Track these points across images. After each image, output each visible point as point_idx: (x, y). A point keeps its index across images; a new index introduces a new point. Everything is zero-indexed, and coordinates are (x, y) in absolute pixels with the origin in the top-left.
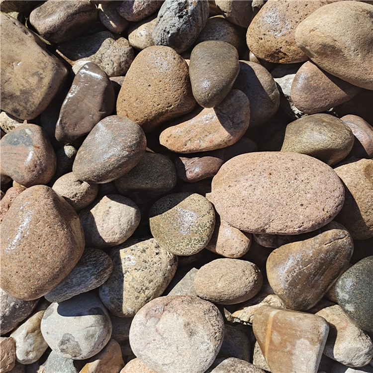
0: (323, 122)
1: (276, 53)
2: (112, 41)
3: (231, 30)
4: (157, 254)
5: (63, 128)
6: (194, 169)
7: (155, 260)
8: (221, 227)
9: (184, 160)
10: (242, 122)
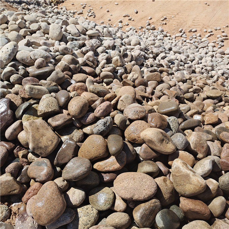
0: (150, 163)
1: (135, 140)
2: (77, 130)
3: (120, 131)
4: (92, 210)
5: (57, 160)
6: (107, 178)
7: (91, 212)
8: (116, 200)
9: (103, 174)
10: (124, 162)
